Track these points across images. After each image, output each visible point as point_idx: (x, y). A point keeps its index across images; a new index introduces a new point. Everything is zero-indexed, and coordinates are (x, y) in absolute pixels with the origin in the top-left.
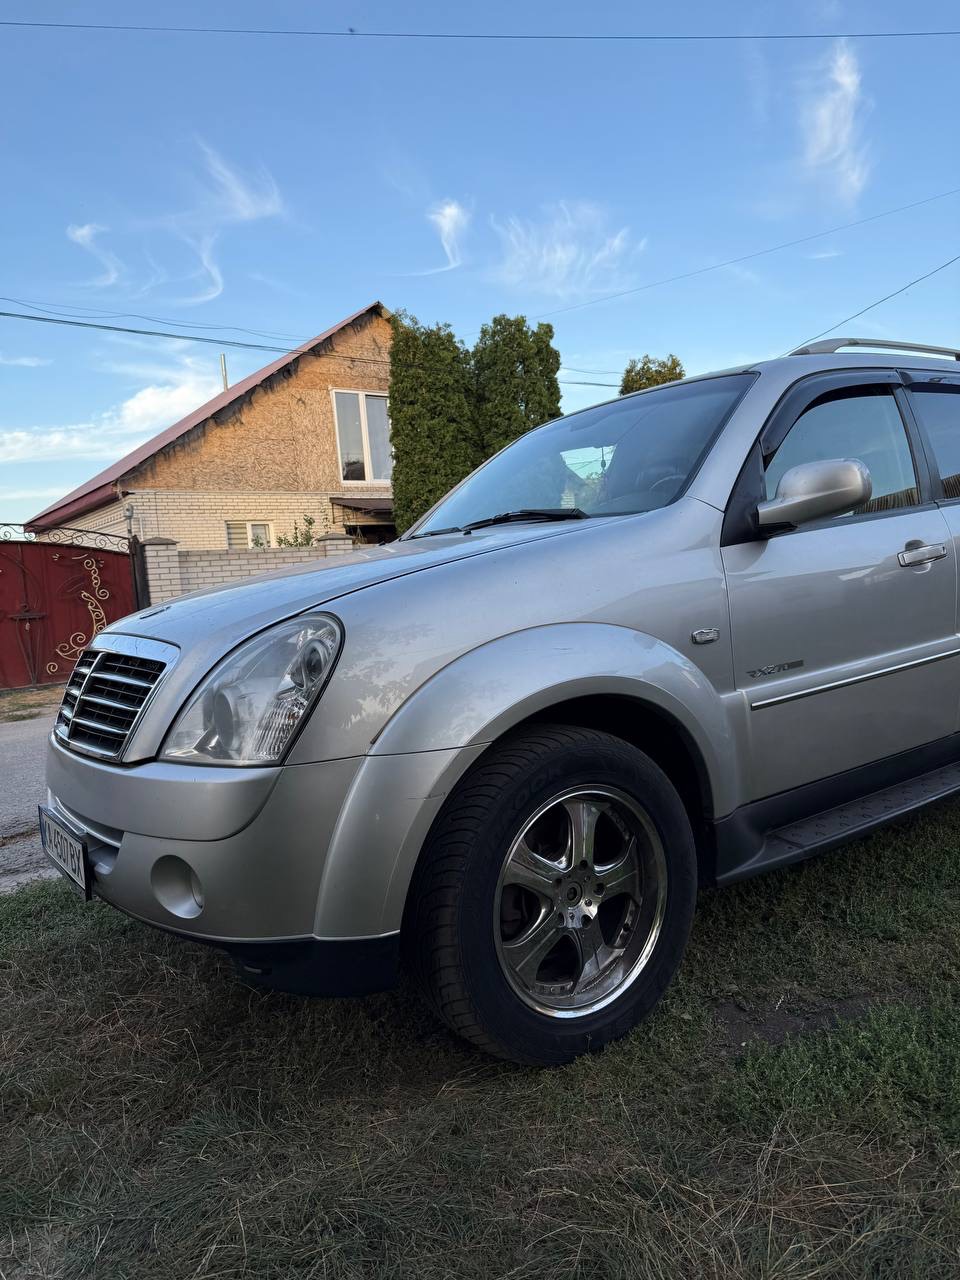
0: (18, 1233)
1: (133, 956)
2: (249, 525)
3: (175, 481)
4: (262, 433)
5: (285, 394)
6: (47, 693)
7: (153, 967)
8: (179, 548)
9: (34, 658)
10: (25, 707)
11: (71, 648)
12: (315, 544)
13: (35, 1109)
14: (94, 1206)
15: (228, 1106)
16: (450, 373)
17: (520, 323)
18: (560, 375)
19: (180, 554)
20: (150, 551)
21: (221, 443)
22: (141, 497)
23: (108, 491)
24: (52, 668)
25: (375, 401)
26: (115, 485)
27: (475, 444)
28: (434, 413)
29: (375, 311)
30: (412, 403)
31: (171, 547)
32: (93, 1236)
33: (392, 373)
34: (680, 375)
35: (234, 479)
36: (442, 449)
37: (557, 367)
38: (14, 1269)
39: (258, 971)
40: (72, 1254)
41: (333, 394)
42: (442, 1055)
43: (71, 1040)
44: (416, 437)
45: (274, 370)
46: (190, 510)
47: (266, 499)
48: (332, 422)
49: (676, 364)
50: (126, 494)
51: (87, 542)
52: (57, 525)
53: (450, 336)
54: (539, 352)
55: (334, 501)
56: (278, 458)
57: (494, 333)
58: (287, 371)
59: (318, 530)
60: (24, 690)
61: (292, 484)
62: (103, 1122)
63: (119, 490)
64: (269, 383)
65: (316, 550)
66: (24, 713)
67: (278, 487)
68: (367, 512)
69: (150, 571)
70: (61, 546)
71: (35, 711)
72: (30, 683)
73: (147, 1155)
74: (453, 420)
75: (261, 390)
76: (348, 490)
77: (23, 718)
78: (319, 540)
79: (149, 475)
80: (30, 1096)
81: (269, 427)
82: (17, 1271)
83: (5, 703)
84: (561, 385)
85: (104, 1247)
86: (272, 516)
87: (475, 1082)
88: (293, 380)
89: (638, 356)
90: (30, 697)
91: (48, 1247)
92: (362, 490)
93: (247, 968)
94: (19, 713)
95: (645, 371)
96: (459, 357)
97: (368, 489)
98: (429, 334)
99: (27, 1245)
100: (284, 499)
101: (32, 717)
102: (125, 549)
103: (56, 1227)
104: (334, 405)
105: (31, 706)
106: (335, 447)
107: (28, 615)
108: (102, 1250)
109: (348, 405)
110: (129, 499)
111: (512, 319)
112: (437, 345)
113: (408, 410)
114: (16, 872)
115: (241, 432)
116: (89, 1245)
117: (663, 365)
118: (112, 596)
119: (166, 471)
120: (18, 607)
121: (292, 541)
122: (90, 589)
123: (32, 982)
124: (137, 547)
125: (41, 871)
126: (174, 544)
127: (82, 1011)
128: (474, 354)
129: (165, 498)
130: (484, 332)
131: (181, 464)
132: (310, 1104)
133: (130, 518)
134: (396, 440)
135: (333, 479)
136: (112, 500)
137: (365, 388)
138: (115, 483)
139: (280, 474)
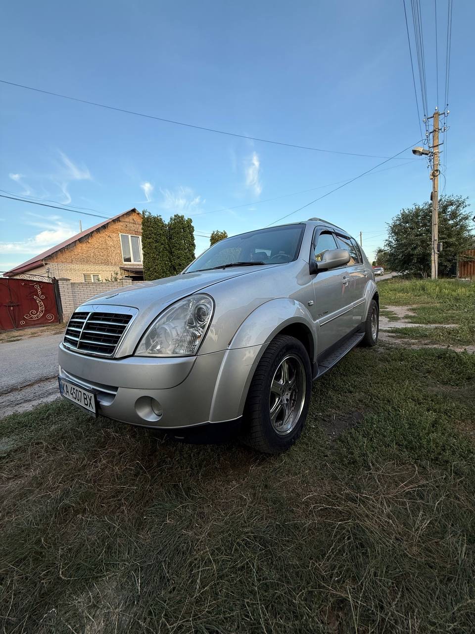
0: (91, 587)
1: (98, 431)
2: (92, 275)
3: (64, 261)
4: (96, 246)
5: (104, 234)
6: (21, 332)
7: (108, 434)
8: (71, 281)
9: (15, 319)
10: (14, 337)
11: (31, 316)
12: (119, 281)
13: (77, 512)
14: (127, 561)
15: (170, 493)
16: (161, 230)
17: (182, 217)
18: (194, 233)
19: (72, 284)
20: (60, 283)
21: (81, 248)
22: (52, 265)
23: (39, 263)
24: (22, 323)
25: (134, 238)
26: (42, 261)
27: (169, 252)
28: (156, 241)
29: (134, 211)
30: (150, 238)
31: (69, 281)
32: (133, 579)
33: (143, 229)
34: (227, 236)
35: (86, 261)
36: (159, 253)
37: (193, 230)
38: (96, 611)
39: (183, 438)
40: (125, 593)
41: (120, 235)
42: (240, 454)
43: (82, 473)
44: (151, 249)
45: (100, 226)
46: (71, 270)
47: (97, 267)
48: (120, 244)
49: (225, 233)
50: (46, 264)
51: (35, 279)
52: (23, 273)
53: (161, 219)
54: (188, 226)
55: (121, 268)
56: (102, 254)
57: (175, 219)
58: (105, 227)
59: (119, 277)
60: (11, 331)
61: (107, 263)
62: (113, 512)
63: (44, 263)
64: (98, 230)
65: (119, 283)
66: (14, 339)
67: (102, 263)
68: (132, 272)
69: (60, 289)
70: (25, 280)
71: (19, 338)
72: (14, 328)
73: (140, 525)
74: (162, 244)
75: (96, 233)
76: (126, 265)
77: (15, 341)
78: (120, 280)
79: (55, 258)
80: (73, 507)
81: (99, 244)
82: (98, 613)
83: (4, 336)
84: (194, 236)
85: (141, 584)
86: (100, 272)
87: (259, 464)
88: (106, 230)
89: (215, 230)
90: (14, 333)
91: (110, 591)
92: (130, 265)
93: (176, 437)
94: (12, 339)
95: (217, 234)
96: (163, 226)
97: (132, 265)
98: (154, 218)
99: (98, 594)
100: (104, 267)
101: (18, 340)
102: (51, 282)
103: (111, 578)
104: (121, 238)
105: (17, 336)
106: (121, 251)
107: (12, 304)
108: (140, 586)
109: (125, 238)
110: (48, 266)
111: (180, 215)
112: (157, 221)
113: (149, 240)
114: (30, 400)
115: (89, 245)
116: (133, 585)
117: (222, 233)
118: (46, 298)
119: (61, 257)
120: (7, 301)
121: (110, 280)
122: (37, 295)
123: (54, 448)
124: (55, 282)
125: (42, 399)
126: (69, 280)
127: (84, 459)
128: (168, 225)
129: (61, 266)
130: (171, 219)
131: (67, 255)
132: (202, 485)
133: (48, 272)
134: (144, 250)
135: (120, 261)
136: (42, 266)
137: (130, 234)
138: (42, 260)
139: (102, 259)
